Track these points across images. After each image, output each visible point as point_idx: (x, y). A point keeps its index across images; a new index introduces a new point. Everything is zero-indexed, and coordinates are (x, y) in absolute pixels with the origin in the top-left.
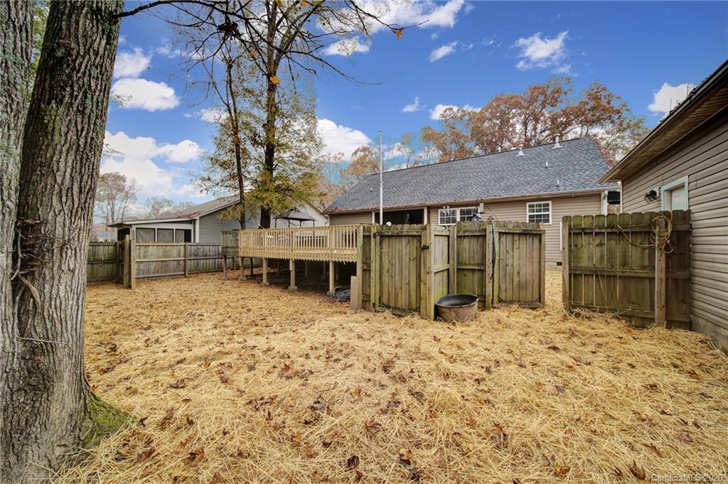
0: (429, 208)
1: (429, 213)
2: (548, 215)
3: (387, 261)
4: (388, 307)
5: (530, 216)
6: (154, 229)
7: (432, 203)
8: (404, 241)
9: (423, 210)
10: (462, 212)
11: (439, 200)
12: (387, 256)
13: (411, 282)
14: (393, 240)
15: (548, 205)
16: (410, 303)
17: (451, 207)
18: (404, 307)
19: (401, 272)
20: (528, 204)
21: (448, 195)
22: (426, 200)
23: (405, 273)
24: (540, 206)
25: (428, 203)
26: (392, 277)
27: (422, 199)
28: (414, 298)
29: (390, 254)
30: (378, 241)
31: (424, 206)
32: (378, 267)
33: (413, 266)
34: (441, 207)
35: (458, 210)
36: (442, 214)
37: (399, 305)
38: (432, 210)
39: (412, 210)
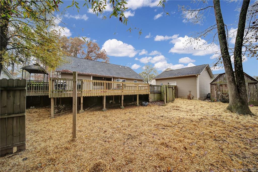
3: (169, 92)
4: (170, 101)
9: (112, 78)
24: (135, 81)
28: (172, 99)
38: (114, 79)
39: (108, 78)
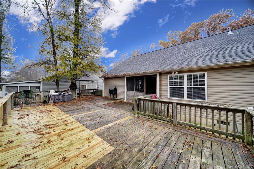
0: (161, 74)
1: (160, 78)
6: (18, 86)
7: (163, 70)
9: (156, 75)
10: (189, 77)
11: (169, 68)
17: (179, 72)
21: (176, 64)
22: (159, 68)
25: (160, 70)
27: (155, 68)
31: (157, 73)
34: (170, 73)
35: (185, 76)
36: (171, 78)
38: (163, 76)
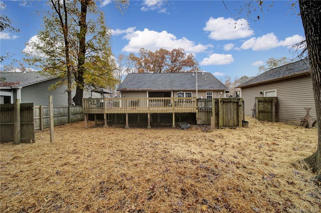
2: (212, 96)
3: (225, 110)
4: (227, 126)
5: (207, 96)
7: (175, 89)
8: (232, 104)
9: (171, 92)
12: (225, 109)
13: (234, 117)
14: (227, 103)
15: (212, 93)
16: (234, 124)
17: (183, 91)
18: (232, 125)
19: (231, 114)
20: (206, 92)
22: (173, 88)
23: (232, 114)
24: (209, 93)
26: (227, 116)
27: (170, 88)
28: (235, 122)
29: (226, 108)
30: (222, 104)
31: (172, 90)
32: (222, 113)
33: (235, 111)
34: (179, 91)
35: (185, 93)
36: (179, 94)
37: (230, 125)
38: (174, 92)
39: (166, 92)
